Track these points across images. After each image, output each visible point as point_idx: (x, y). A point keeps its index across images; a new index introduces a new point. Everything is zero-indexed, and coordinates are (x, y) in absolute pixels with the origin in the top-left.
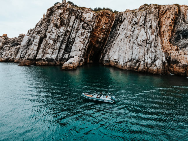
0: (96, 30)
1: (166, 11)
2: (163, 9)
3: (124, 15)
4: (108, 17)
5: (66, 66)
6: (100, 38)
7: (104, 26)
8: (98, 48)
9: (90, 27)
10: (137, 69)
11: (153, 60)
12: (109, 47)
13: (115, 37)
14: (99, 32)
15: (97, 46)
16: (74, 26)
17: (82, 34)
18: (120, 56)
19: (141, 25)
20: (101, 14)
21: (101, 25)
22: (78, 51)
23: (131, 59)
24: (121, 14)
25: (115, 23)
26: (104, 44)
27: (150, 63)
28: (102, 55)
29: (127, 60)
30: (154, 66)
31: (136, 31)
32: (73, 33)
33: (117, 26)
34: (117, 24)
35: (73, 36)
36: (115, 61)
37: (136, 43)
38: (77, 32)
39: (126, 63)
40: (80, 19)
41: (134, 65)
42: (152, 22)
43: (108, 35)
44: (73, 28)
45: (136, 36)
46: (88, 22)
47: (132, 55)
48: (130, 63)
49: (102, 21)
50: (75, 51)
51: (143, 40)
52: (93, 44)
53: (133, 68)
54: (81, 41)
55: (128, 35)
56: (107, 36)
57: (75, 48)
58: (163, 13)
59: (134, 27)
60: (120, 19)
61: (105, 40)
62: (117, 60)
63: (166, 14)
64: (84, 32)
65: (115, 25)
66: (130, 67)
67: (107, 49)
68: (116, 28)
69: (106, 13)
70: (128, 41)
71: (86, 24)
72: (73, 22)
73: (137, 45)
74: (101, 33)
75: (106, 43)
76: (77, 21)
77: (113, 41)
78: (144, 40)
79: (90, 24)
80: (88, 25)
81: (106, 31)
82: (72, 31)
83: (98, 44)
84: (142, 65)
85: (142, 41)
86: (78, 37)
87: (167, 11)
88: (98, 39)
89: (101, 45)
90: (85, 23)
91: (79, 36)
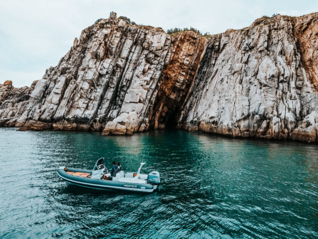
0: (171, 66)
1: (309, 24)
2: (302, 22)
3: (223, 38)
4: (194, 43)
5: (112, 128)
6: (178, 82)
7: (187, 59)
8: (175, 100)
9: (160, 59)
10: (264, 133)
11: (298, 115)
12: (196, 97)
13: (207, 79)
14: (176, 69)
15: (173, 96)
16: (130, 58)
17: (144, 72)
18: (222, 110)
19: (263, 51)
20: (181, 38)
21: (180, 57)
22: (137, 103)
23: (249, 115)
24: (218, 38)
25: (206, 53)
26: (187, 93)
27: (293, 120)
28: (183, 114)
29: (239, 117)
30: (304, 125)
31: (253, 62)
32: (128, 69)
33: (210, 59)
34: (211, 56)
35: (128, 75)
36: (212, 121)
37: (256, 82)
38: (136, 68)
39: (237, 121)
40: (142, 46)
41: (256, 125)
42: (283, 44)
43: (193, 76)
44: (129, 61)
45: (253, 70)
46: (156, 50)
47: (249, 106)
48: (247, 122)
49: (182, 50)
50: (130, 102)
51: (271, 75)
52: (165, 93)
53: (254, 131)
54: (142, 85)
55: (235, 70)
56: (193, 78)
57: (132, 97)
58: (302, 29)
59: (247, 55)
60: (217, 47)
61: (188, 86)
62: (216, 119)
63: (311, 29)
64: (149, 69)
65: (208, 56)
66: (248, 131)
67: (192, 102)
68: (208, 63)
69: (190, 36)
70: (238, 80)
71: (154, 55)
72: (129, 50)
73: (259, 86)
74: (181, 72)
75: (190, 90)
76: (135, 49)
77: (204, 87)
78: (273, 76)
79: (159, 55)
80: (156, 56)
81: (189, 69)
82: (127, 67)
83: (175, 93)
84: (275, 124)
85: (268, 77)
86: (138, 77)
87: (312, 24)
88: (175, 84)
89: (181, 95)
90: (151, 52)
91: (139, 75)
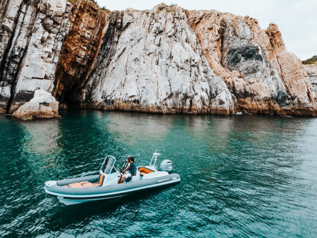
0: (71, 37)
1: (201, 19)
2: (195, 16)
3: (126, 16)
4: (95, 16)
5: (34, 111)
6: (79, 57)
7: (87, 32)
8: (74, 78)
9: (60, 28)
10: (190, 109)
11: (209, 94)
12: (100, 75)
13: (111, 56)
14: (76, 42)
15: (72, 73)
16: (20, 20)
17: (43, 41)
18: (142, 89)
19: (172, 36)
20: (80, 7)
21: (80, 29)
22: (42, 79)
23: (172, 94)
24: (119, 15)
25: (109, 29)
26: (87, 70)
28: (86, 93)
31: (165, 46)
32: (19, 34)
33: (113, 36)
34: (113, 32)
35: (21, 42)
36: (133, 99)
37: (174, 65)
38: (31, 34)
40: (36, 7)
41: (181, 103)
43: (95, 52)
44: (19, 23)
45: (167, 53)
46: (56, 16)
47: (170, 85)
48: (171, 100)
49: (82, 21)
51: (186, 59)
52: (64, 68)
53: (180, 108)
54: (42, 58)
55: (151, 51)
56: (95, 54)
58: (196, 22)
59: (158, 38)
60: (119, 24)
61: (90, 62)
62: (137, 98)
63: (203, 23)
64: (49, 38)
65: (110, 32)
66: (174, 108)
67: (95, 80)
68: (111, 39)
69: (90, 7)
71: (52, 21)
72: (18, 9)
73: (177, 69)
74: (82, 46)
75: (93, 67)
76: (27, 9)
77: (108, 64)
78: (187, 61)
79: (59, 22)
80: (56, 23)
81: (91, 44)
82: (17, 31)
83: (73, 68)
85: (184, 61)
86: (36, 46)
87: (204, 19)
88: (76, 59)
89: (81, 72)
90: (49, 17)
91: (37, 44)
